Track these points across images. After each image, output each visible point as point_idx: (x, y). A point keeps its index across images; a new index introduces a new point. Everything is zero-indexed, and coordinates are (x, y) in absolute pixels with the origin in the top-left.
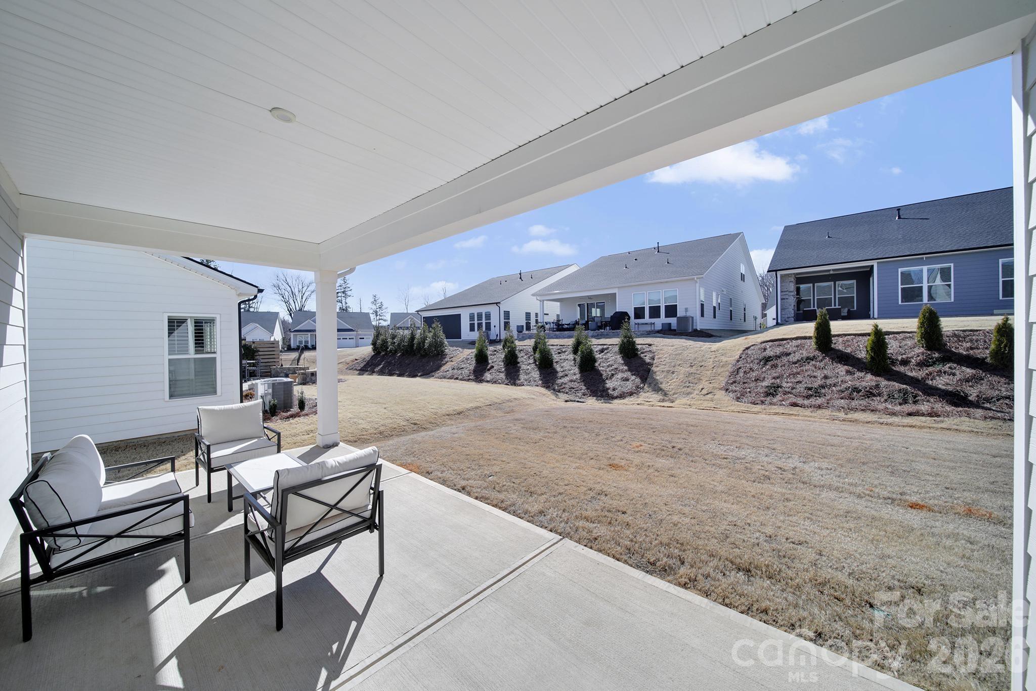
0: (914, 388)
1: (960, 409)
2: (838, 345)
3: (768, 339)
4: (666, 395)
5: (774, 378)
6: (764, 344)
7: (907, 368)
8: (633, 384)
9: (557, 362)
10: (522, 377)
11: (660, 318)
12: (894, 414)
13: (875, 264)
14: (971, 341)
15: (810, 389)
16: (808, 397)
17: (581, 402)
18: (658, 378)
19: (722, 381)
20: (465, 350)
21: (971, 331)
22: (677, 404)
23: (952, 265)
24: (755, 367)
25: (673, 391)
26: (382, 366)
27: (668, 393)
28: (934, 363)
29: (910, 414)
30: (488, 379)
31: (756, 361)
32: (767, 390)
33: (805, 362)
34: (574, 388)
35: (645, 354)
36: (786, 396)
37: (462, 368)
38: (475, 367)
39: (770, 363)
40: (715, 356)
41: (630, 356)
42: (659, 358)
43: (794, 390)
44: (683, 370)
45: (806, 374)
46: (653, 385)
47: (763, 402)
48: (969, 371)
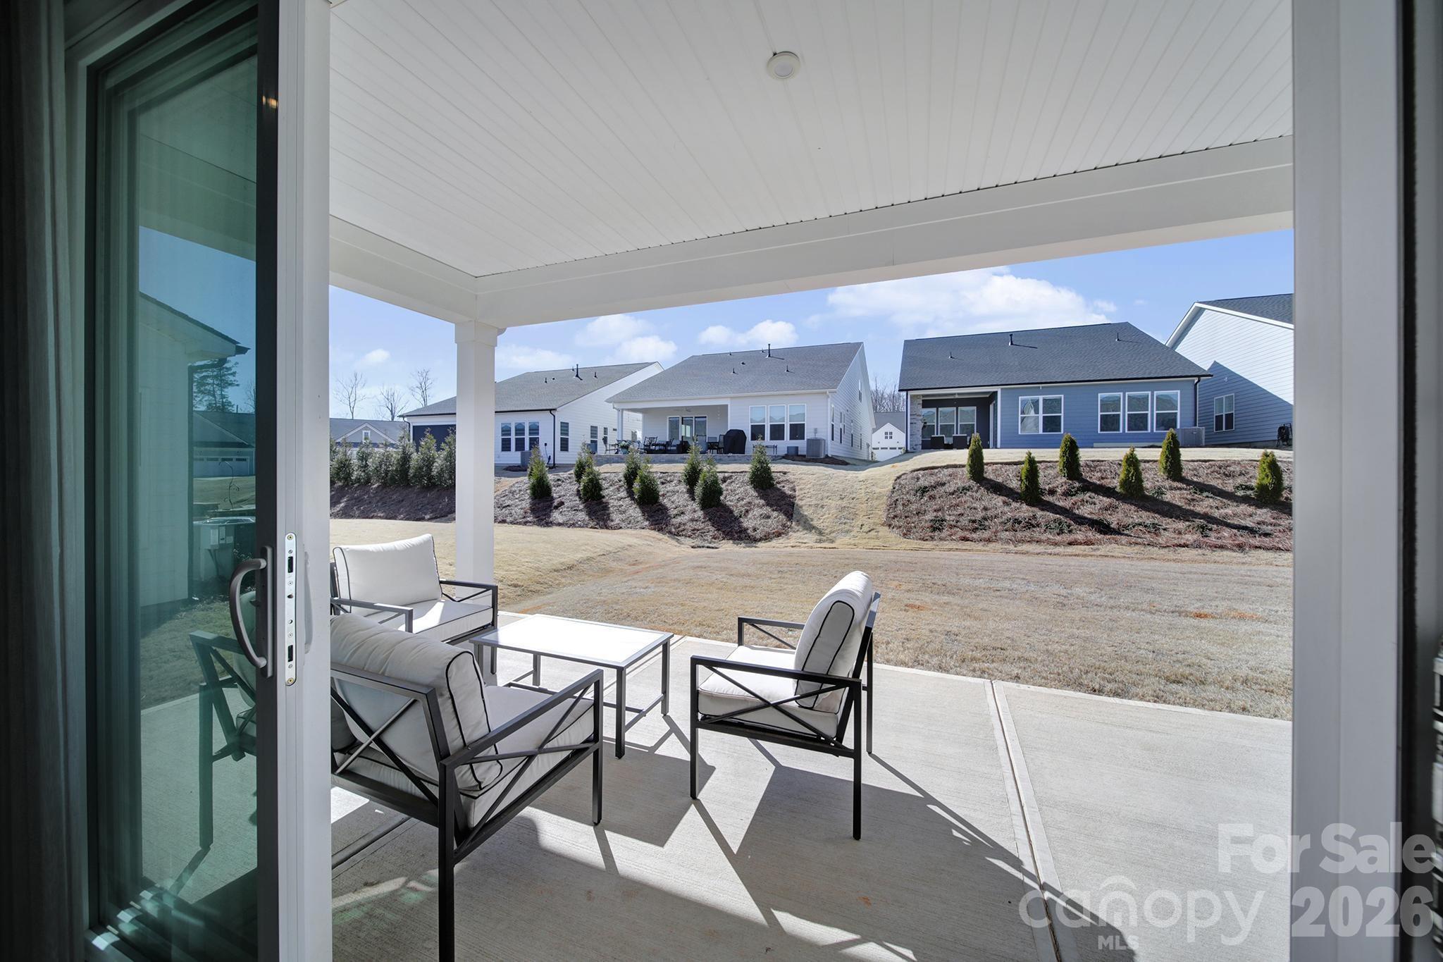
0: (1066, 517)
1: (1108, 537)
2: (989, 473)
3: (919, 467)
4: (821, 533)
5: (935, 511)
6: (916, 472)
7: (1055, 498)
8: (778, 522)
9: (663, 495)
10: (616, 518)
11: (783, 439)
12: (1056, 544)
13: (998, 389)
14: (1101, 471)
15: (974, 521)
16: (975, 530)
17: (713, 548)
18: (806, 513)
19: (881, 515)
20: (503, 478)
21: (1098, 461)
22: (840, 544)
23: (1062, 396)
24: (913, 499)
25: (829, 530)
26: (342, 505)
27: (823, 531)
28: (1076, 492)
29: (1070, 544)
30: (561, 521)
31: (912, 492)
32: (931, 524)
33: (961, 493)
34: (698, 530)
35: (782, 485)
36: (953, 531)
37: (508, 506)
38: (533, 504)
39: (927, 494)
40: (865, 487)
41: (764, 486)
42: (801, 489)
43: (959, 523)
44: (834, 503)
45: (966, 506)
46: (803, 523)
47: (932, 538)
48: (1107, 501)
